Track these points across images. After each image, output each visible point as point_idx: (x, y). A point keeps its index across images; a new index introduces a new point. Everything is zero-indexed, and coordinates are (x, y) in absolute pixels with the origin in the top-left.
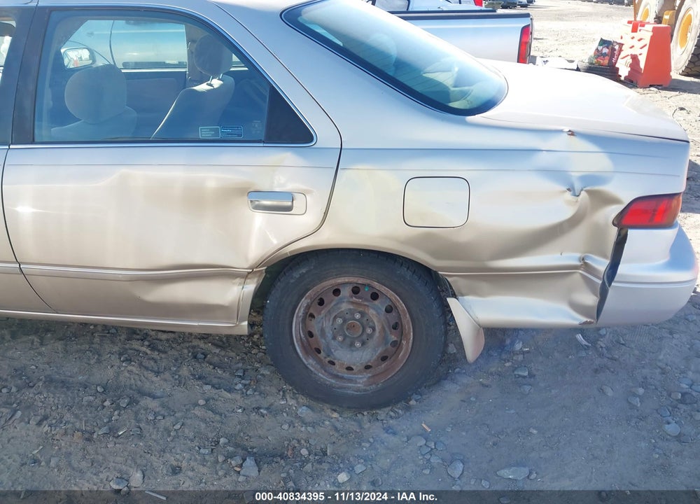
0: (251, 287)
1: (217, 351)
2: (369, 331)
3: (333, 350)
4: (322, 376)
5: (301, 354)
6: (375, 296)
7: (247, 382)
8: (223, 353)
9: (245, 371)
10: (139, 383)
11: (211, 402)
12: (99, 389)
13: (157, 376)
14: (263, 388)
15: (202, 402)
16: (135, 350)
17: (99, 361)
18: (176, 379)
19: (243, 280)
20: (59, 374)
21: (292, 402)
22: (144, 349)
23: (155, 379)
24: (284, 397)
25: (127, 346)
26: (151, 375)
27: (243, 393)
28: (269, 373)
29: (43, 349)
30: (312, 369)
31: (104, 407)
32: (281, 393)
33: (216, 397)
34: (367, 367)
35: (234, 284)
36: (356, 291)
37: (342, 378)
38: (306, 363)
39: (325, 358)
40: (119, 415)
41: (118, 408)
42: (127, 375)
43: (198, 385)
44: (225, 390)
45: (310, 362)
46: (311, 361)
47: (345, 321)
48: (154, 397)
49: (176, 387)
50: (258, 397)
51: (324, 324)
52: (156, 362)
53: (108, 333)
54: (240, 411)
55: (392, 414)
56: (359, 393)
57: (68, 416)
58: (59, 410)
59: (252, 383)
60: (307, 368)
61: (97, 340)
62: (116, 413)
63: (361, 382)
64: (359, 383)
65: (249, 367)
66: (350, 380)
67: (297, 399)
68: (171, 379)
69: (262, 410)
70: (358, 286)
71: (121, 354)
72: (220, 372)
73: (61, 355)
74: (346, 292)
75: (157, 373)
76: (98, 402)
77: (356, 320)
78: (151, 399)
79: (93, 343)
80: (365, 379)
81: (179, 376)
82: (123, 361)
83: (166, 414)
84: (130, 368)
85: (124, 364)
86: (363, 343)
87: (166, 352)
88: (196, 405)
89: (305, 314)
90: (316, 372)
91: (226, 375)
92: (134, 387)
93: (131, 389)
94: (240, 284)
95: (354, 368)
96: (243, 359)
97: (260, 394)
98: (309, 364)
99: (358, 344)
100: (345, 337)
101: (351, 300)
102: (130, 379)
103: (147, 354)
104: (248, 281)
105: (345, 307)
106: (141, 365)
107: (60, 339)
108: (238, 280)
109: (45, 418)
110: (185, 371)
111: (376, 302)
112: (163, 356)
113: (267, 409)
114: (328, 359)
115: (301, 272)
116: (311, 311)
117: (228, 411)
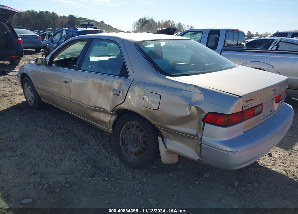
0: (113, 118)
2: (138, 142)
3: (128, 145)
5: (121, 144)
6: (142, 131)
30: (122, 149)
34: (136, 154)
36: (137, 127)
37: (129, 155)
38: (121, 147)
46: (123, 147)
51: (128, 135)
55: (139, 173)
64: (132, 159)
66: (130, 157)
74: (135, 127)
77: (136, 137)
90: (123, 151)
95: (132, 153)
99: (135, 146)
100: (132, 142)
101: (136, 130)
105: (134, 132)
111: (141, 133)
114: (127, 148)
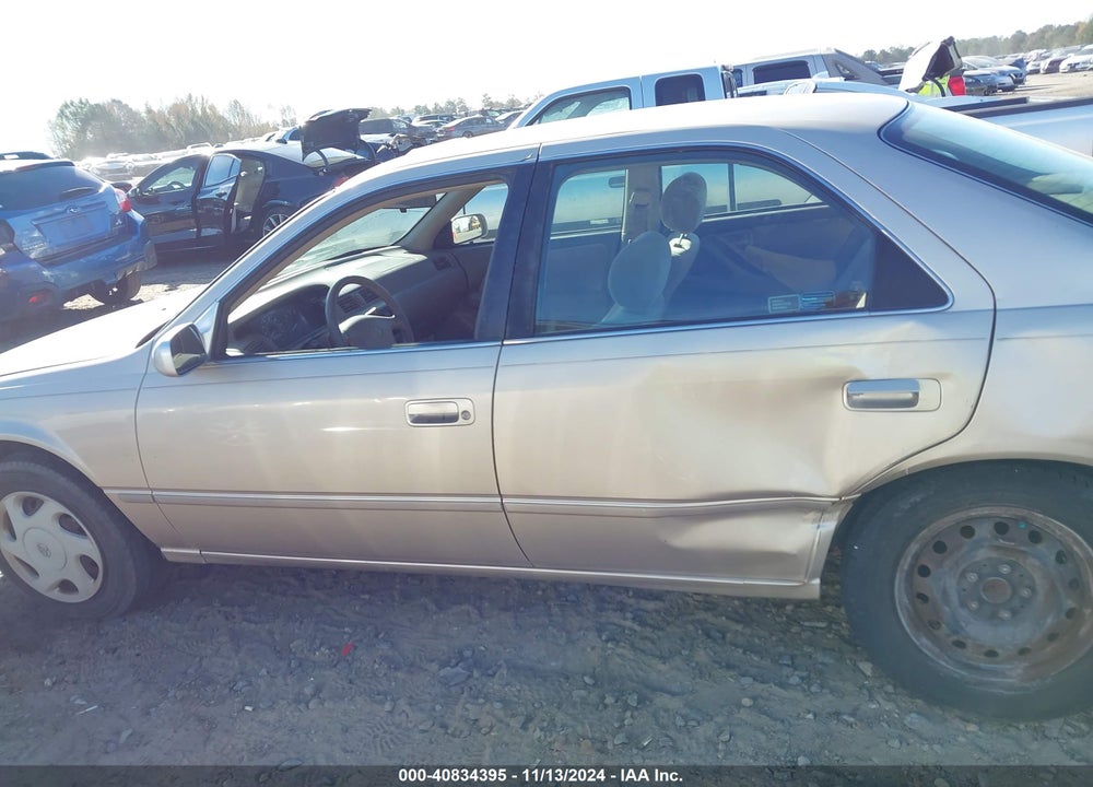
0: (830, 525)
1: (739, 627)
2: (1025, 593)
3: (963, 624)
4: (944, 663)
5: (908, 631)
6: (1035, 538)
7: (805, 674)
8: (748, 631)
9: (793, 658)
10: (641, 673)
11: (760, 701)
12: (587, 679)
13: (664, 663)
14: (832, 683)
15: (746, 702)
16: (615, 624)
17: (570, 641)
18: (693, 668)
19: (819, 515)
20: (522, 658)
21: (888, 706)
22: (629, 623)
23: (662, 667)
24: (872, 699)
25: (603, 620)
26: (654, 661)
27: (804, 691)
28: (831, 661)
29: (488, 622)
30: (928, 653)
31: (606, 706)
32: (865, 691)
33: (765, 694)
34: (1023, 652)
35: (805, 520)
36: (1001, 528)
37: (978, 669)
38: (918, 643)
39: (949, 636)
40: (632, 716)
41: (627, 707)
42: (618, 660)
43: (731, 677)
44: (776, 684)
45: (923, 642)
46: (924, 640)
47: (981, 577)
48: (673, 694)
49: (698, 680)
50: (830, 697)
51: (946, 582)
52: (653, 643)
53: (567, 600)
54: (810, 716)
56: (1013, 693)
57: (560, 717)
58: (546, 709)
59: (812, 675)
60: (920, 651)
61: (555, 610)
62: (628, 714)
63: (1013, 675)
64: (1011, 678)
65: (796, 652)
66: (995, 673)
67: (894, 701)
68: (687, 667)
69: (845, 717)
70: (1004, 521)
71: (600, 631)
72: (756, 658)
73: (514, 632)
74: (984, 531)
75: (663, 659)
76: (593, 698)
77: (1001, 575)
78: (669, 696)
79: (552, 615)
80: (1020, 671)
81: (697, 663)
82: (607, 641)
83: (699, 718)
84: (620, 651)
85: (609, 645)
86: (1014, 613)
87: (662, 629)
88: (740, 706)
89: (912, 566)
90: (935, 658)
91: (766, 663)
92: (635, 678)
93: (632, 680)
94: (814, 521)
95: (1000, 651)
96: (781, 640)
97: (831, 692)
98: (922, 644)
99: (1006, 615)
100: (981, 602)
101: (996, 543)
102: (625, 666)
103: (635, 631)
104: (826, 516)
105: (982, 554)
106: (632, 646)
107: (506, 609)
108: (812, 515)
109: (529, 719)
110: (702, 656)
111: (1039, 547)
112: (660, 633)
113: (852, 714)
114: (955, 638)
115: (912, 500)
116: (924, 561)
117: (791, 716)
